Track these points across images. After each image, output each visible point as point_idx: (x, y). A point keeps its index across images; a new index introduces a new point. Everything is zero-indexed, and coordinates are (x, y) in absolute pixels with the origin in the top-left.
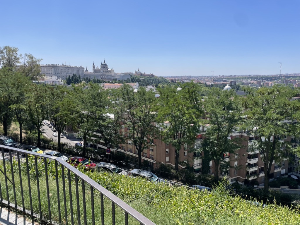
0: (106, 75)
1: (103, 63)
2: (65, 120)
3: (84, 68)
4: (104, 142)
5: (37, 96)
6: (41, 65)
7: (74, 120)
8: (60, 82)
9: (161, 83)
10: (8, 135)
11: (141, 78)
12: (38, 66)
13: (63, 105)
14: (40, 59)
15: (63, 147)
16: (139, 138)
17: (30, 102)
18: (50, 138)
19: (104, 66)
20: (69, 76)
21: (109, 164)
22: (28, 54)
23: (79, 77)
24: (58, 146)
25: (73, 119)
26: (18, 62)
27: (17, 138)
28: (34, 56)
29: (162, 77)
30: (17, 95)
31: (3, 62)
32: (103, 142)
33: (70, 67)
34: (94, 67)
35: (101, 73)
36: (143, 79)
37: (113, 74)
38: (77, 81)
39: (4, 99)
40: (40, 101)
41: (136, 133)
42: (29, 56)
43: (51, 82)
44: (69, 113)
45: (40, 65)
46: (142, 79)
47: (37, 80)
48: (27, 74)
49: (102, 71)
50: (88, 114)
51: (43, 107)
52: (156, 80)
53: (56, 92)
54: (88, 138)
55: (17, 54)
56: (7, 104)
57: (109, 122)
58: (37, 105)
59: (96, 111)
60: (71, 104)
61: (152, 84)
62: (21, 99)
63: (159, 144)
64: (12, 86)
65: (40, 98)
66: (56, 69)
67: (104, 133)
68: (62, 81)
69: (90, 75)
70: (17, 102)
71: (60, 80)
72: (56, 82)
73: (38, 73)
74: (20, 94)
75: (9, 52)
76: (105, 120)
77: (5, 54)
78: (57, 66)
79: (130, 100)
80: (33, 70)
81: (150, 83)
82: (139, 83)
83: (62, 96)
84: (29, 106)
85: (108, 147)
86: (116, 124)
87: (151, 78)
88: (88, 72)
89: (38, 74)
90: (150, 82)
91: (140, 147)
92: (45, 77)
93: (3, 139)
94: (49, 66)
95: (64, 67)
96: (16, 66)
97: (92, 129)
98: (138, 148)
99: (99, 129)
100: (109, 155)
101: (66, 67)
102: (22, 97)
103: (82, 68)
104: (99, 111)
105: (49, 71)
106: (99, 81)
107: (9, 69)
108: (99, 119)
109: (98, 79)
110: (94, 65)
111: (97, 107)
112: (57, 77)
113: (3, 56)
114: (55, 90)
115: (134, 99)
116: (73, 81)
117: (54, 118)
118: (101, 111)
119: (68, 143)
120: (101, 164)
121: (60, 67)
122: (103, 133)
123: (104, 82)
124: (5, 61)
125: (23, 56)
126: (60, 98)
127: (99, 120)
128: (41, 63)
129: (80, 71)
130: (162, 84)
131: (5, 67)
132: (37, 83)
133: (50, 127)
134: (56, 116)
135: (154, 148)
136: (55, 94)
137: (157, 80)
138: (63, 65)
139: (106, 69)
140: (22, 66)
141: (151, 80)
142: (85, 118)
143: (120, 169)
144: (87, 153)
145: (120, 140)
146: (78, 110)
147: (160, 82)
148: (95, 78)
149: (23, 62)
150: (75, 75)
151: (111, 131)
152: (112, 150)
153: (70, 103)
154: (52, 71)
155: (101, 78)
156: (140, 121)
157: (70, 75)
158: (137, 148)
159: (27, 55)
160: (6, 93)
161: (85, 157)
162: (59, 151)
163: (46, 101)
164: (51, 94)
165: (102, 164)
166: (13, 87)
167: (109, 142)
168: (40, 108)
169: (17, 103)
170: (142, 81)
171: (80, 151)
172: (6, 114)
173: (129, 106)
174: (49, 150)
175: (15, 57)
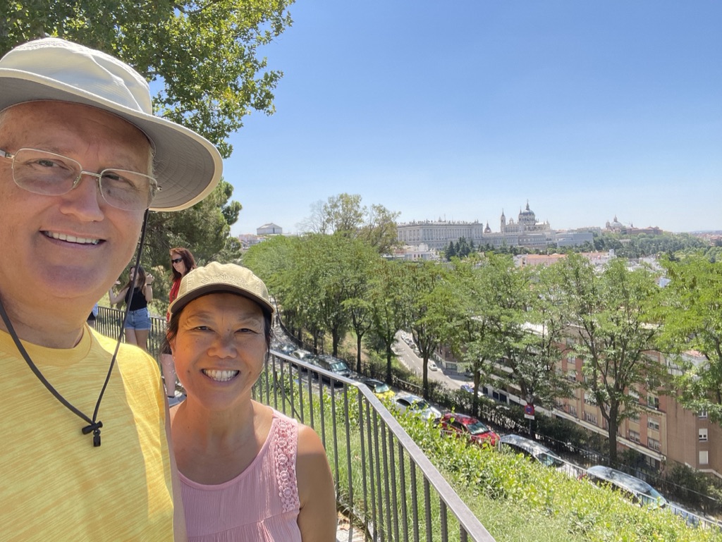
0: (531, 237)
1: (524, 210)
2: (437, 332)
3: (481, 224)
4: (520, 389)
5: (387, 283)
6: (399, 224)
7: (454, 335)
8: (434, 255)
9: (683, 248)
10: (339, 356)
11: (622, 239)
12: (393, 226)
13: (434, 300)
14: (397, 213)
15: (433, 390)
16: (609, 389)
17: (376, 294)
18: (412, 370)
19: (527, 216)
20: (451, 243)
21: (531, 442)
22: (377, 205)
23: (472, 244)
24: (423, 387)
25: (453, 332)
26: (361, 221)
27: (353, 364)
28: (387, 208)
29: (685, 235)
30: (356, 281)
31: (337, 222)
32: (518, 388)
33: (454, 225)
34: (503, 221)
35: (520, 233)
36: (628, 240)
37: (547, 234)
38: (466, 252)
39: (334, 289)
40: (393, 294)
41: (599, 374)
42: (378, 208)
43: (417, 256)
44: (445, 317)
45: (396, 223)
46: (625, 242)
47: (390, 252)
48: (375, 241)
49: (521, 228)
50: (484, 323)
51: (397, 305)
52: (666, 242)
53: (422, 275)
54: (483, 375)
55: (358, 206)
56: (340, 297)
57: (530, 343)
58: (388, 300)
59: (499, 316)
60: (447, 300)
61: (654, 252)
62: (362, 289)
63: (676, 413)
64: (349, 265)
65: (392, 286)
66: (426, 231)
67: (518, 368)
68: (436, 254)
69: (495, 238)
70: (353, 295)
71: (433, 252)
72: (425, 255)
73: (392, 240)
74: (359, 279)
75: (347, 202)
76: (521, 337)
77: (341, 208)
78: (429, 225)
79: (583, 293)
80: (385, 234)
81: (648, 252)
82: (617, 251)
83: (433, 283)
84: (374, 303)
85: (529, 401)
86: (549, 350)
87: (651, 237)
88: (490, 232)
89: (393, 242)
90: (650, 248)
91: (614, 411)
92: (405, 247)
93: (330, 363)
94: (413, 225)
95: (443, 225)
96: (357, 229)
97: (491, 355)
98: (608, 413)
99: (507, 357)
100: (532, 420)
101: (446, 225)
102: (362, 286)
103: (477, 225)
104: (508, 316)
105: (415, 235)
106: (515, 250)
107: (345, 235)
108: (507, 334)
109: (512, 247)
110: (503, 215)
111: (504, 307)
112: (429, 245)
113: (336, 212)
114: (419, 272)
115: (593, 290)
116: (458, 254)
117: (416, 328)
118: (511, 316)
119: (442, 383)
120: (511, 438)
121: (435, 225)
122: (516, 366)
123: (526, 252)
124: (340, 221)
125: (369, 210)
126: (429, 287)
127: (507, 337)
128: (399, 221)
129: (474, 232)
130: (688, 251)
131: (339, 230)
132: (389, 259)
133: (412, 347)
134: (419, 322)
135: (660, 423)
136: (419, 278)
137: (671, 241)
138: (440, 221)
139: (532, 223)
140: (365, 229)
141: (652, 242)
142: (477, 330)
143: (558, 460)
144: (482, 410)
145: (561, 389)
146: (463, 312)
147: (678, 247)
148: (504, 245)
149: (368, 219)
150: (462, 240)
151: (537, 365)
152: (537, 409)
153: (447, 297)
154: (418, 234)
155: (520, 245)
156: (612, 346)
157: (453, 240)
158: (604, 414)
159: (375, 207)
160: (339, 278)
161: (478, 418)
162: (426, 397)
163: (403, 294)
164: (411, 279)
165: (514, 439)
166: (350, 268)
167: (532, 391)
168: (392, 306)
169: (354, 297)
170: (625, 245)
171: (466, 403)
172: (337, 316)
173: (582, 306)
174: (405, 393)
175: (356, 212)
